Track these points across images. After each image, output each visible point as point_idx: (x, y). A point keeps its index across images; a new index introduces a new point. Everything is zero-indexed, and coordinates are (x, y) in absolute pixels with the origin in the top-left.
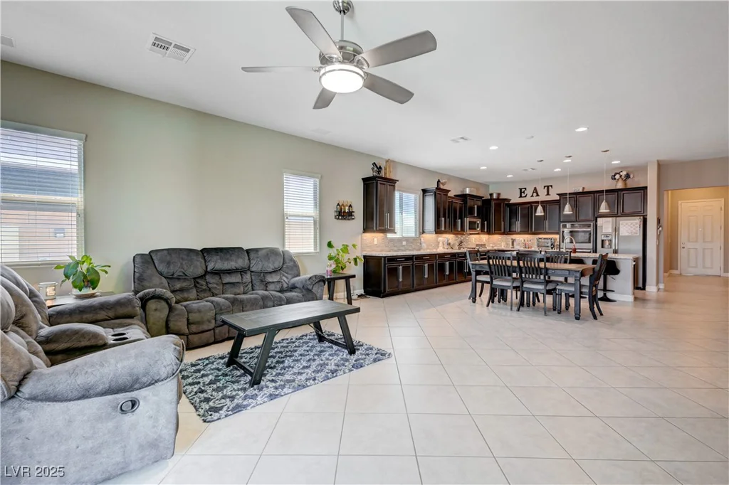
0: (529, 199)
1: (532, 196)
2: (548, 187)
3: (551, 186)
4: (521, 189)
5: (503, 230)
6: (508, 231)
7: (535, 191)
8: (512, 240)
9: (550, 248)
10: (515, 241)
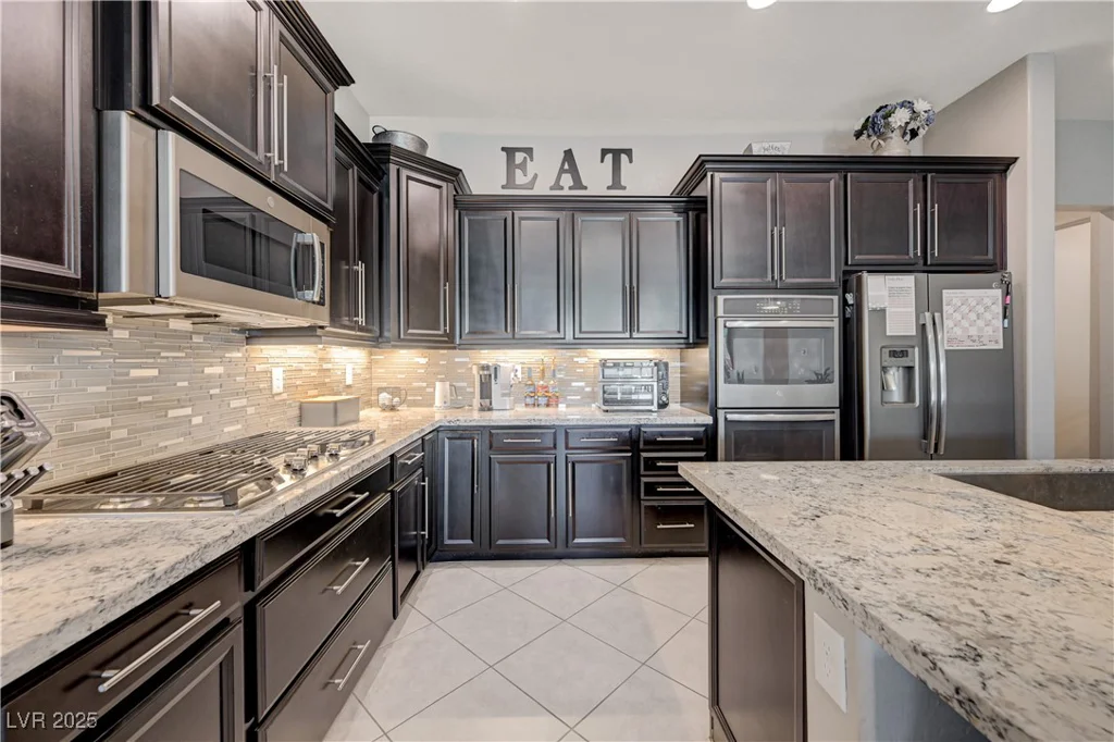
0: (542, 188)
1: (557, 186)
2: (617, 153)
3: (628, 152)
4: (510, 152)
5: (445, 326)
6: (467, 331)
7: (566, 167)
8: (481, 372)
9: (654, 407)
10: (496, 377)
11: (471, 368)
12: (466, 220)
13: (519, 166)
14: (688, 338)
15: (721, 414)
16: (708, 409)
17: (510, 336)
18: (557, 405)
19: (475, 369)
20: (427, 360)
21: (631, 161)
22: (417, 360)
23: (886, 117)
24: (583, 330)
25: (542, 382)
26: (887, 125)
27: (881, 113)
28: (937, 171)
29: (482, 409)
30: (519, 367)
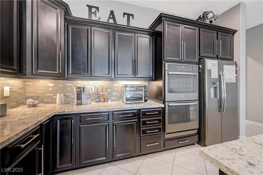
2: (129, 15)
3: (132, 15)
4: (90, 7)
5: (59, 70)
6: (70, 72)
7: (111, 16)
8: (77, 90)
9: (143, 101)
10: (84, 92)
11: (73, 88)
12: (70, 27)
13: (93, 13)
14: (153, 78)
15: (166, 103)
16: (162, 102)
17: (90, 75)
18: (108, 101)
19: (74, 88)
20: (53, 85)
21: (133, 19)
22: (48, 85)
23: (207, 15)
24: (118, 74)
25: (102, 93)
26: (207, 17)
27: (205, 14)
28: (221, 32)
29: (78, 104)
30: (93, 88)
